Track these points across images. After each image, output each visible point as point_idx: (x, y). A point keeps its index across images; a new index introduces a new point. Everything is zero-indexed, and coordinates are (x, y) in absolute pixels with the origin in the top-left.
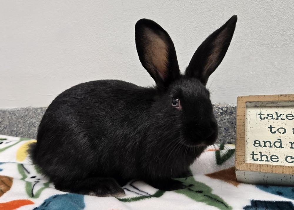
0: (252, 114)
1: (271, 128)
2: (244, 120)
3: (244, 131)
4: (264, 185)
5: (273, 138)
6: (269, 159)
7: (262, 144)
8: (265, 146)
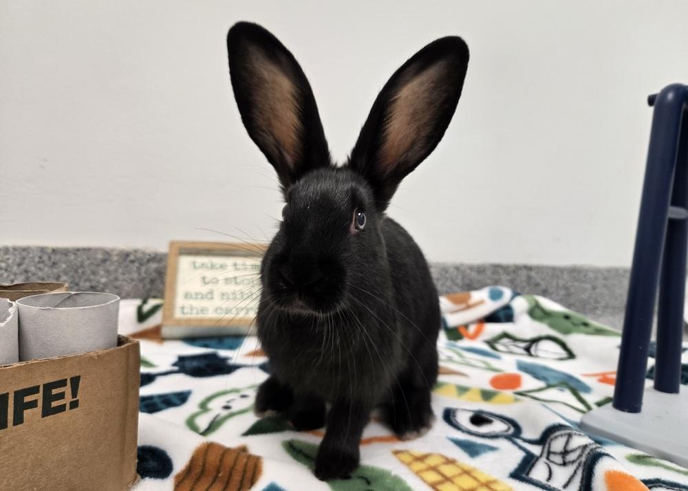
0: (185, 262)
1: (204, 278)
2: (175, 269)
3: (174, 282)
4: (191, 340)
5: (205, 289)
6: (200, 311)
7: (194, 296)
8: (196, 298)
